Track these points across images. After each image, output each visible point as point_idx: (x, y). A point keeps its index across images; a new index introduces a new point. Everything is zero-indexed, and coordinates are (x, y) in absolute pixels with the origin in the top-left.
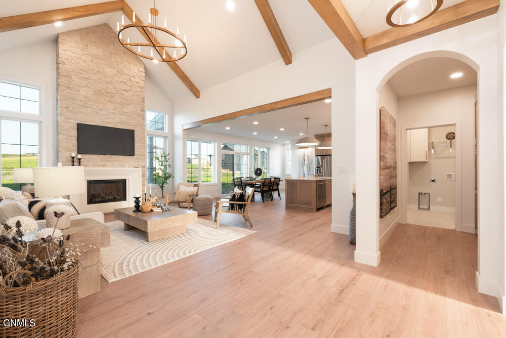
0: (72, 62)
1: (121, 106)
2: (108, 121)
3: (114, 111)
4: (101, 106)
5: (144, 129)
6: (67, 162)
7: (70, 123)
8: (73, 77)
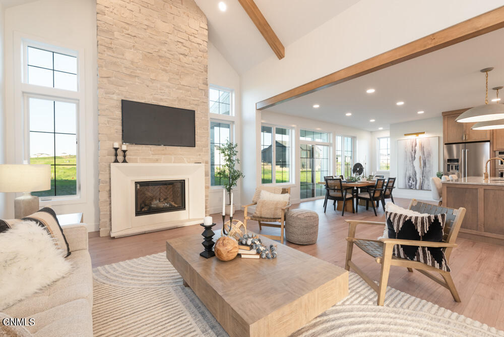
0: (115, 11)
1: (177, 77)
2: (162, 97)
3: (169, 84)
4: (152, 76)
5: (207, 110)
6: (108, 155)
7: (112, 99)
8: (116, 33)
